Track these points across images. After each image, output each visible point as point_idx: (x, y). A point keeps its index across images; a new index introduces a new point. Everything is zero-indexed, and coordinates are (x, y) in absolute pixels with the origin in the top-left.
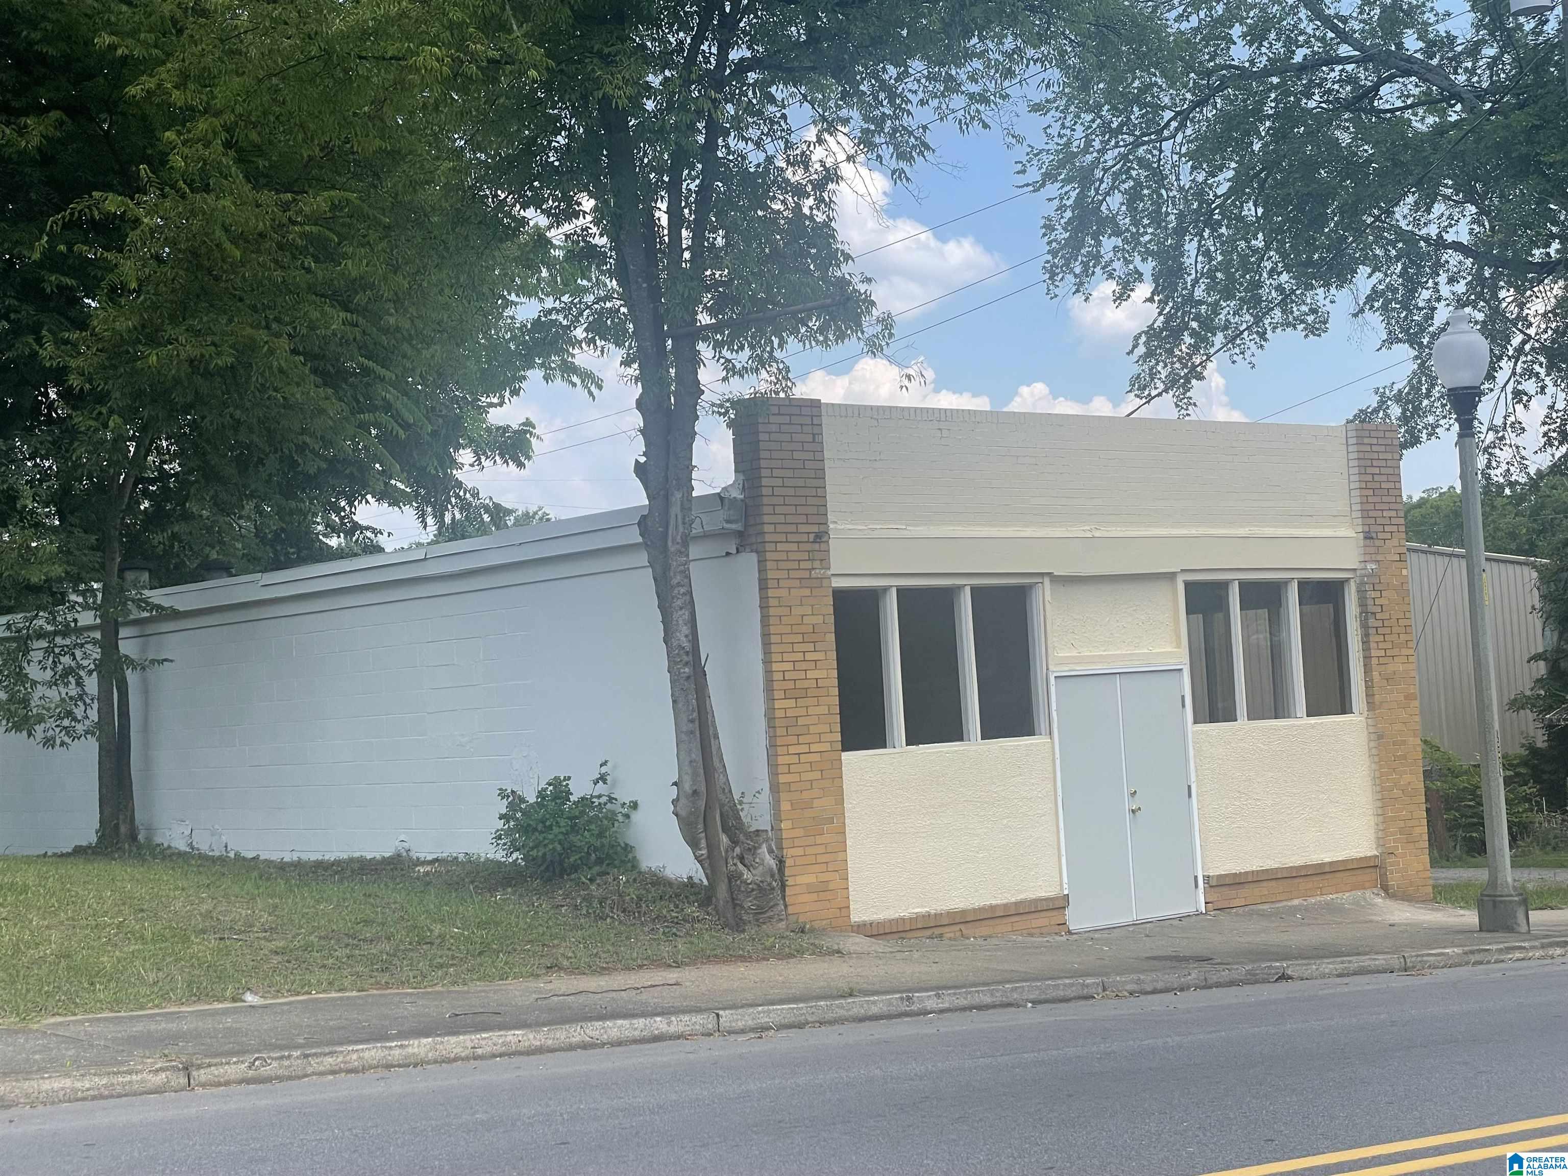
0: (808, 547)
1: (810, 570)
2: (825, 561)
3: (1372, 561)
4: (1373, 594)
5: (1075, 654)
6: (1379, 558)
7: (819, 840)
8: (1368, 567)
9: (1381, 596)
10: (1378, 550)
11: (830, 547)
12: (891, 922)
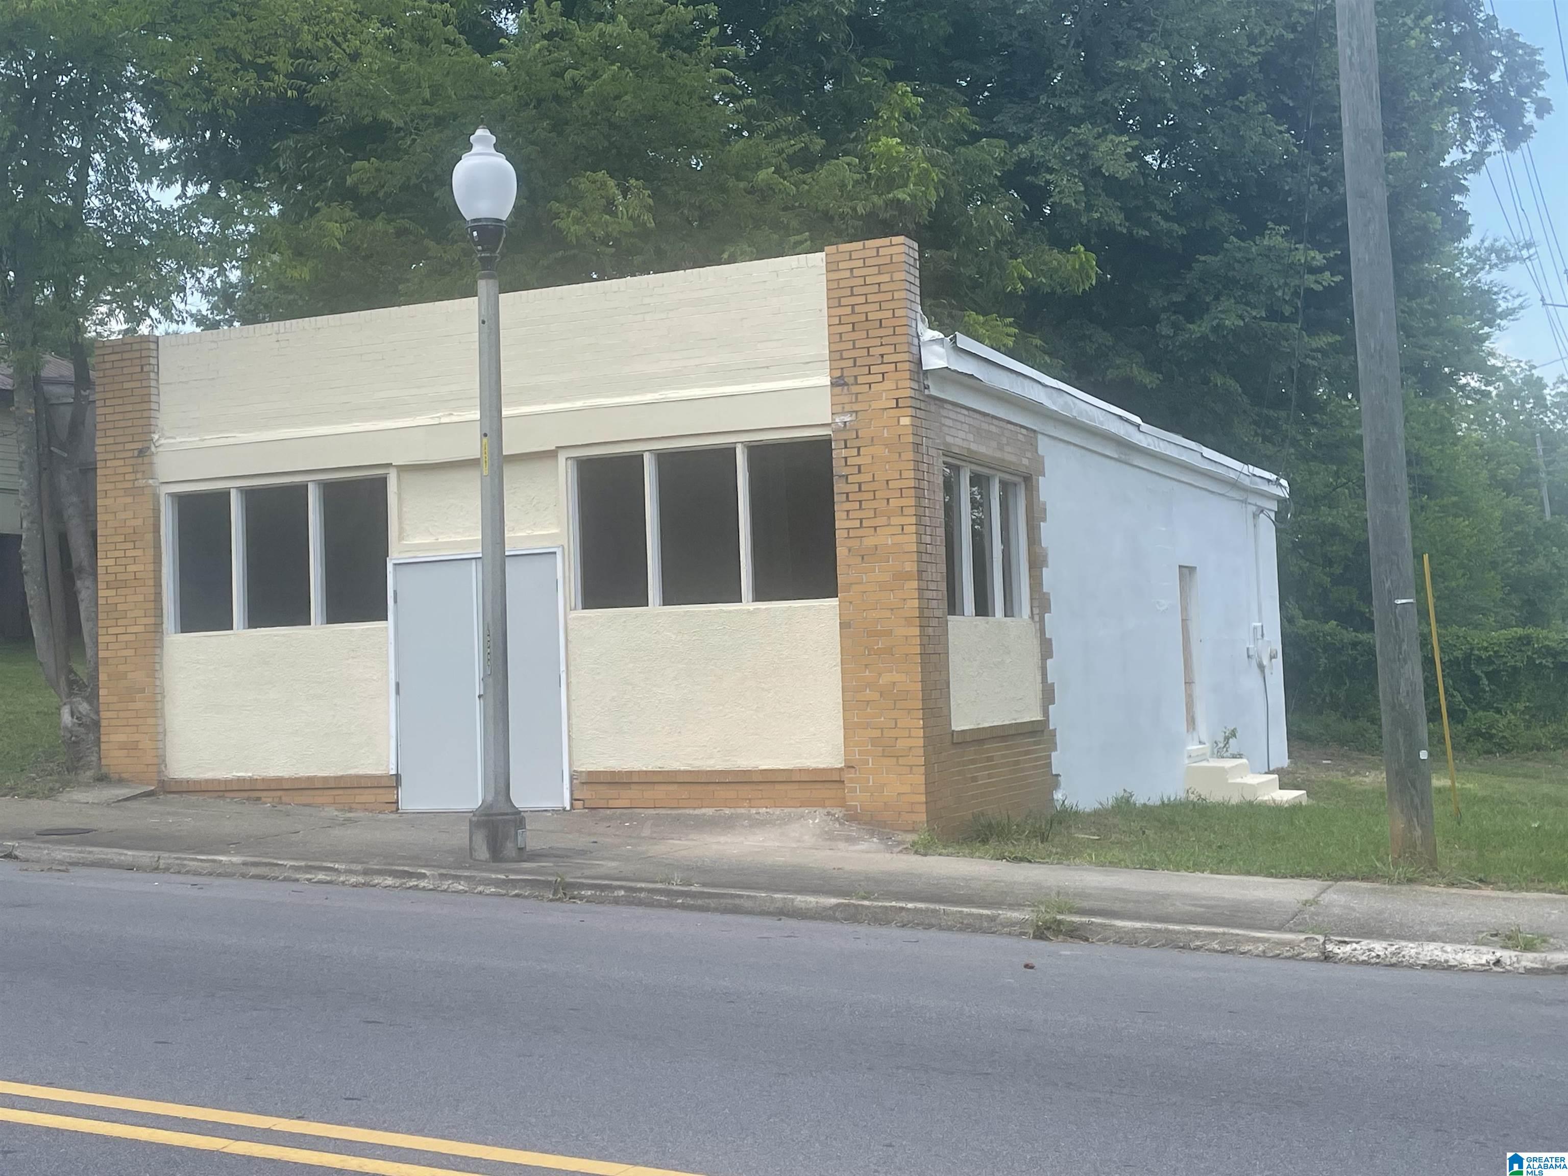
0: (133, 461)
1: (134, 481)
2: (149, 473)
3: (843, 413)
4: (845, 453)
5: (431, 540)
6: (856, 407)
8: (837, 420)
9: (859, 454)
10: (857, 398)
11: (156, 459)
12: (207, 781)
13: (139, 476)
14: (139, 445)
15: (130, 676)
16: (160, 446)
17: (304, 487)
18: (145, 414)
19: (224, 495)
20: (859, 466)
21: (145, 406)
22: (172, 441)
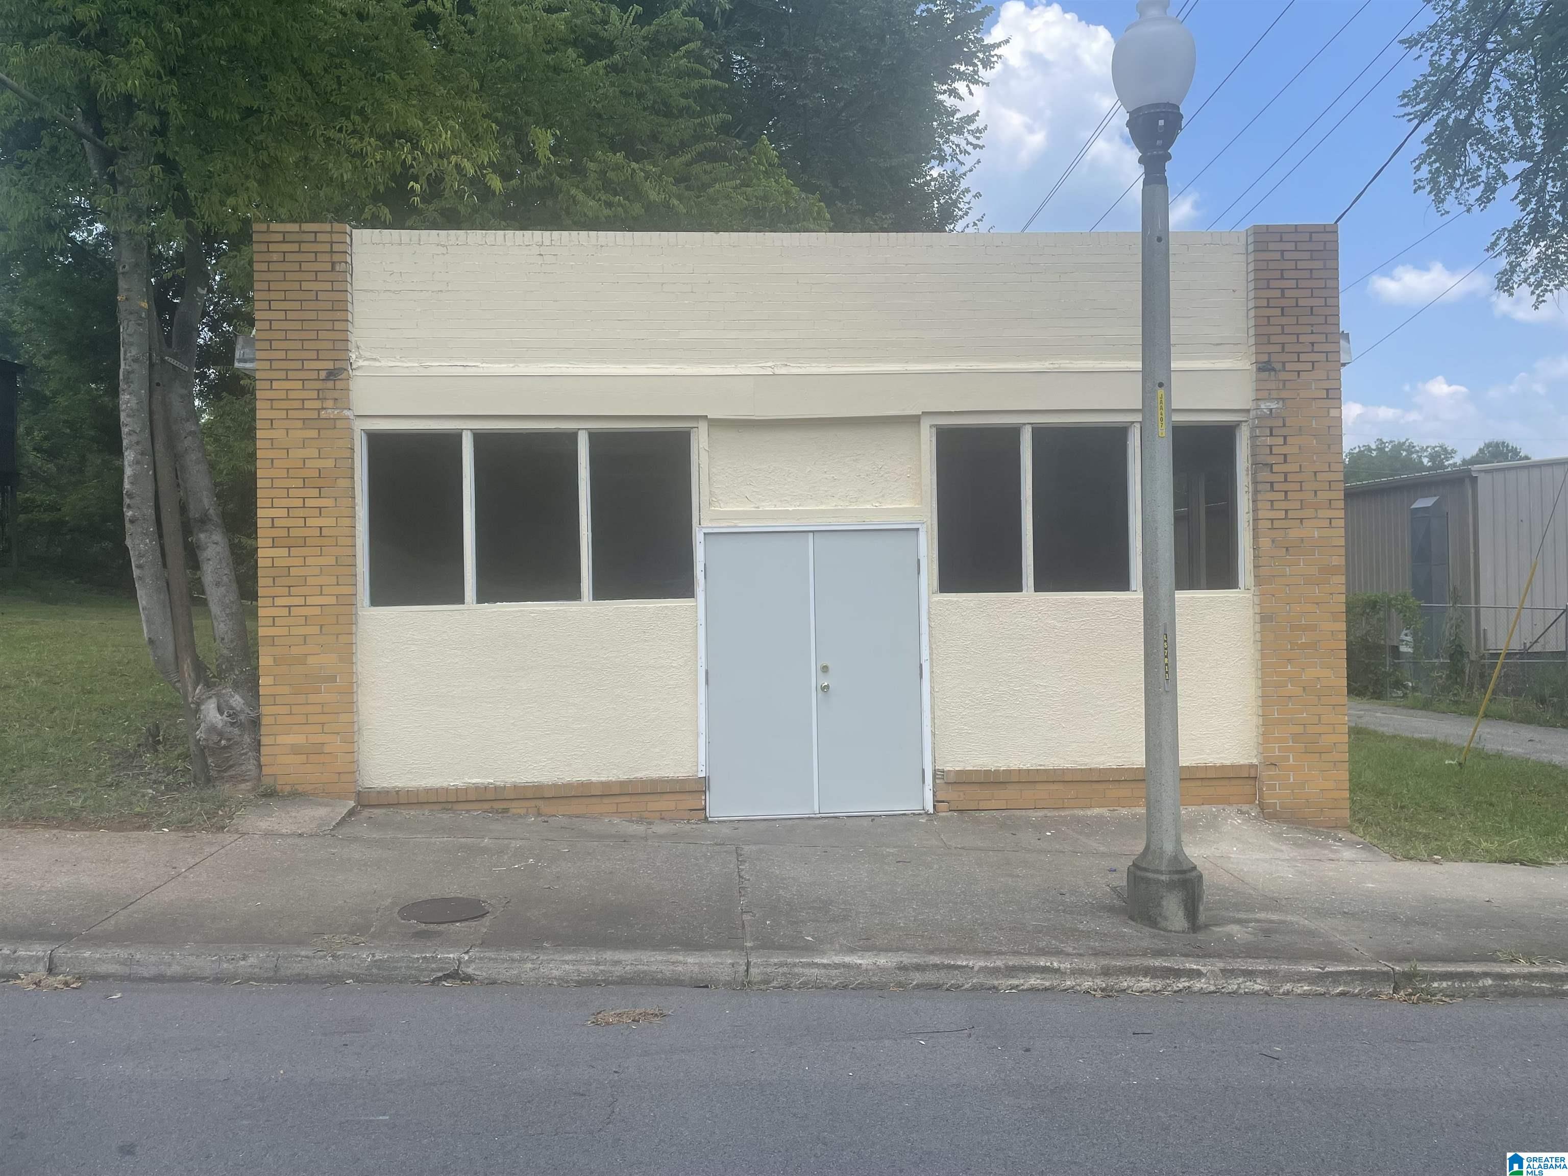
0: (319, 385)
1: (319, 410)
2: (342, 402)
3: (1270, 399)
4: (1269, 441)
5: (749, 508)
6: (1284, 394)
7: (312, 698)
8: (1263, 406)
9: (1285, 443)
10: (1284, 385)
11: (353, 385)
12: (428, 791)
13: (329, 403)
14: (330, 365)
15: (311, 660)
16: (359, 368)
17: (572, 437)
18: (338, 325)
19: (455, 438)
20: (1285, 455)
21: (338, 316)
22: (377, 364)
